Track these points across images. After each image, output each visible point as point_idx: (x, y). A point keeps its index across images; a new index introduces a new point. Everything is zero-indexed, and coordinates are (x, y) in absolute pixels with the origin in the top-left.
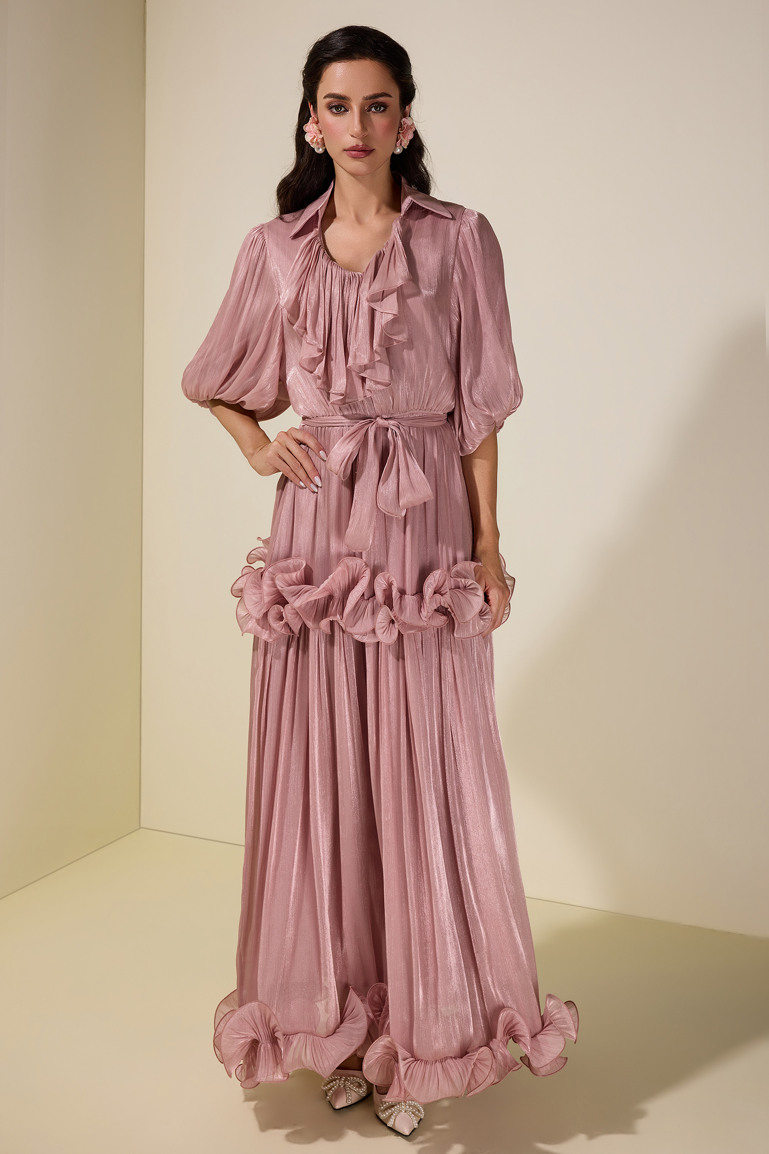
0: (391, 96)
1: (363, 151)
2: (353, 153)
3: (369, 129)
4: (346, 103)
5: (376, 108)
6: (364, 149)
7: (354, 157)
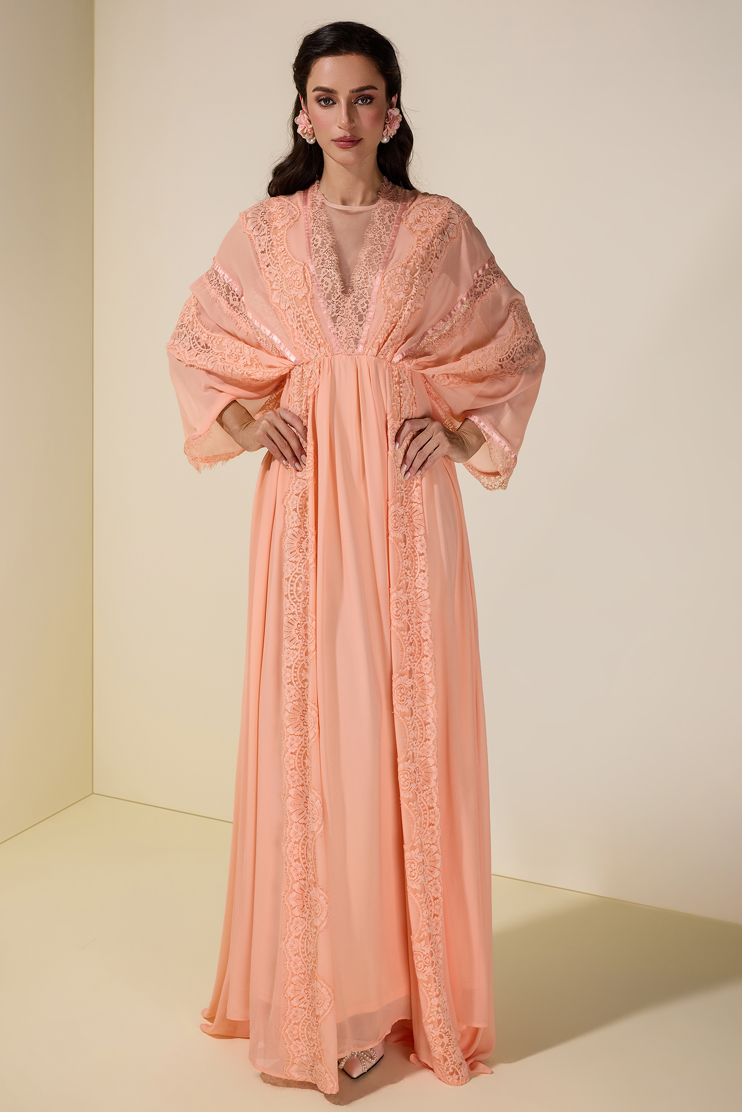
0: (376, 89)
1: (352, 141)
2: (341, 143)
3: (356, 121)
4: (333, 96)
5: (362, 100)
6: (352, 140)
7: (342, 147)
